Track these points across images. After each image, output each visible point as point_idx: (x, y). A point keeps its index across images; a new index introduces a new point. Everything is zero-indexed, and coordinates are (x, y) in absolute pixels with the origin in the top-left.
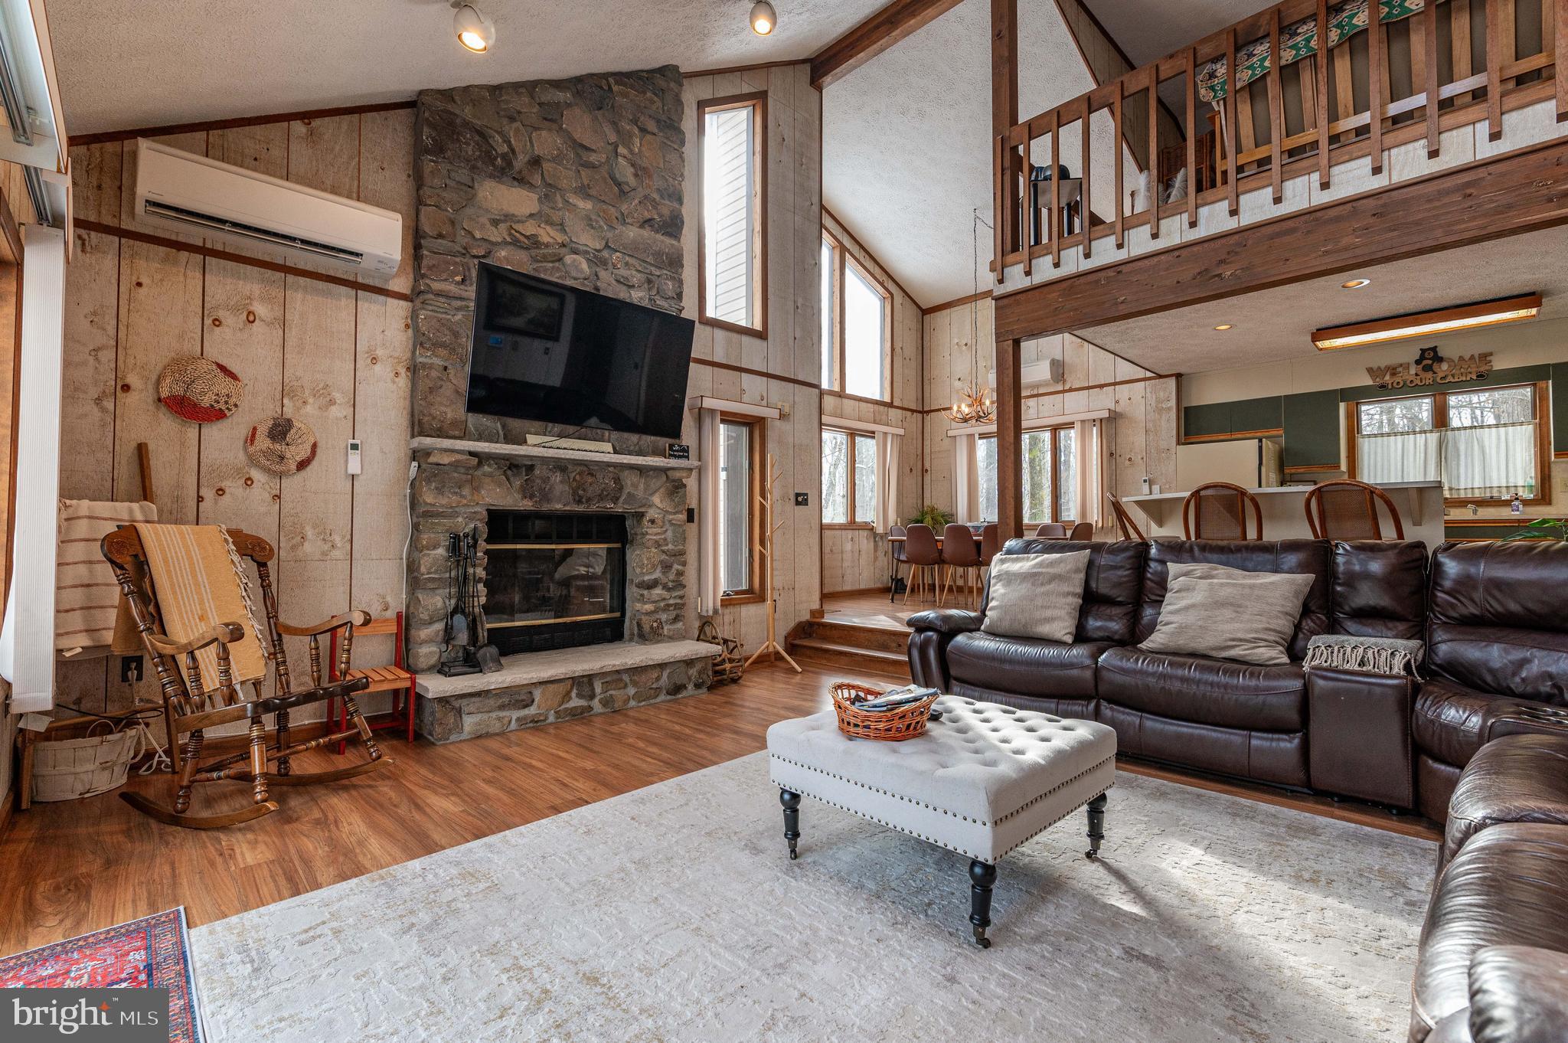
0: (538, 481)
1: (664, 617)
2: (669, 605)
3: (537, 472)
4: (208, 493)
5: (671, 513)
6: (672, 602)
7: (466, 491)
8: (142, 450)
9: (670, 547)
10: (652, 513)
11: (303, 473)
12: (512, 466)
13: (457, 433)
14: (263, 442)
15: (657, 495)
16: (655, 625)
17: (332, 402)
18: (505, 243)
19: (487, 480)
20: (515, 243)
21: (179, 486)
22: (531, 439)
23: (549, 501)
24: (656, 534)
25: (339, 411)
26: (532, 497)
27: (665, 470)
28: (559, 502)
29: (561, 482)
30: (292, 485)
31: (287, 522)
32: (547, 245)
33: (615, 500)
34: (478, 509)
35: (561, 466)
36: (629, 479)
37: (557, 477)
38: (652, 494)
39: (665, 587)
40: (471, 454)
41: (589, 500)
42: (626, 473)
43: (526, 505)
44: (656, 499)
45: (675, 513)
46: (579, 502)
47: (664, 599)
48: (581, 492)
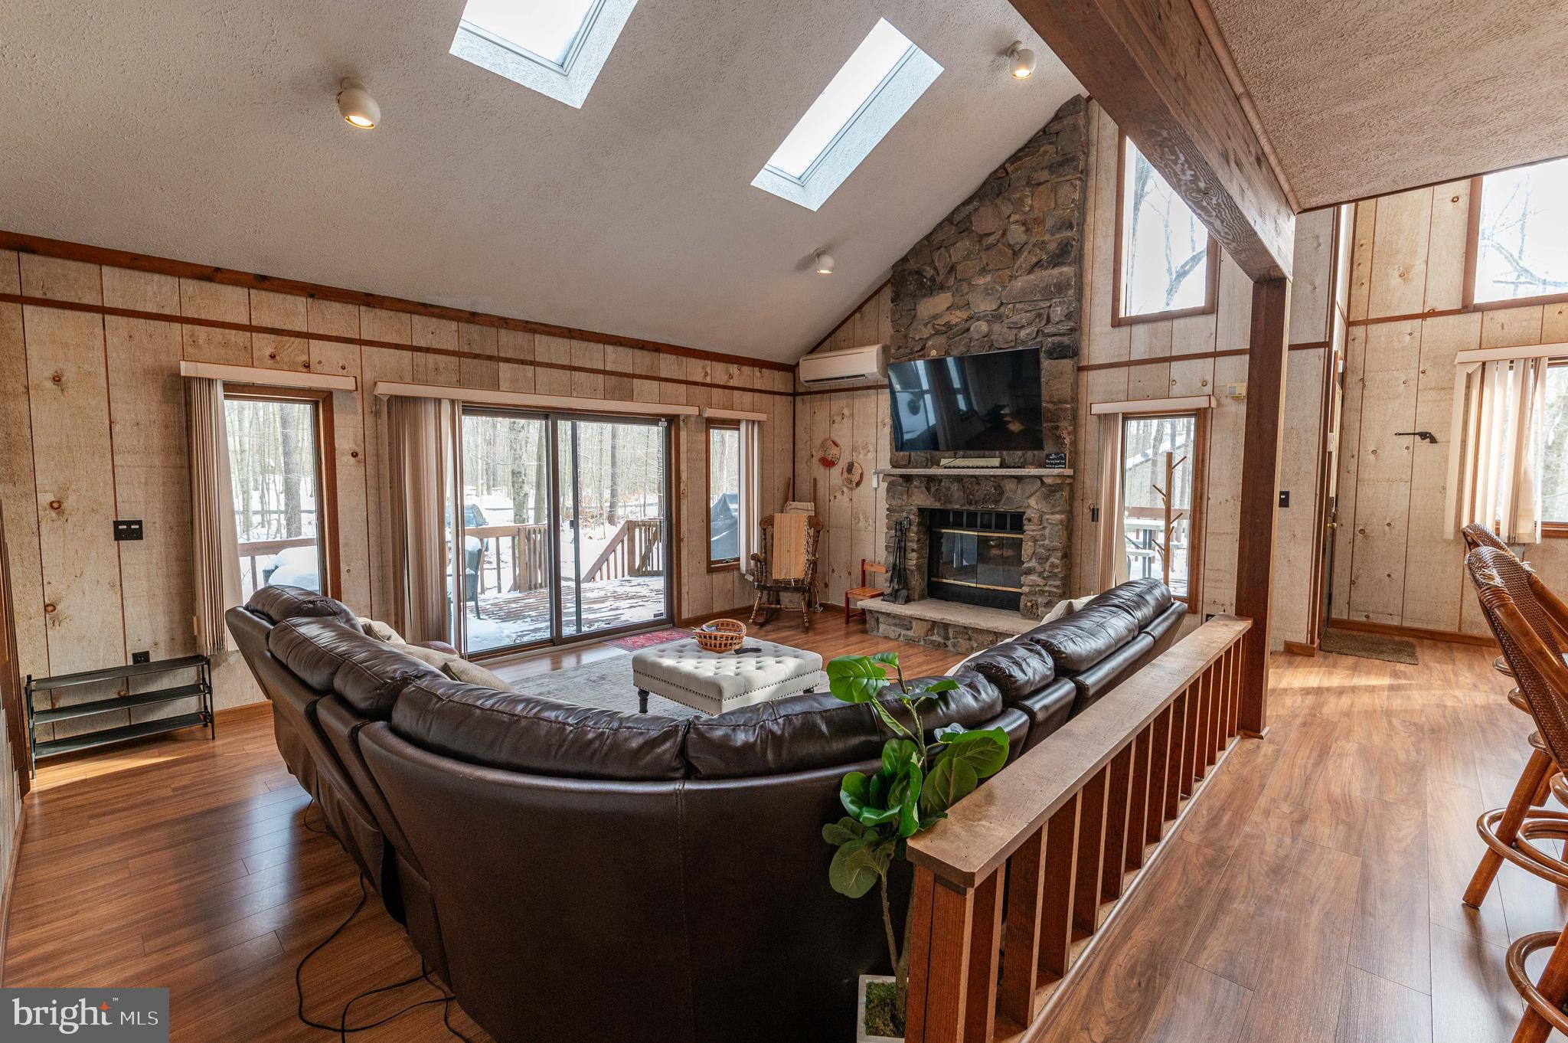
0: (944, 490)
1: (1040, 600)
2: (1043, 592)
3: (943, 484)
4: (832, 498)
5: (1048, 514)
6: (1047, 588)
7: (905, 497)
8: (815, 480)
9: (1047, 542)
10: (1029, 513)
11: (859, 488)
12: (930, 480)
13: (904, 463)
14: (846, 475)
15: (1033, 498)
16: (1029, 604)
17: (869, 451)
18: (931, 336)
19: (916, 490)
20: (937, 333)
21: (825, 495)
22: (943, 462)
23: (950, 503)
24: (1033, 530)
25: (871, 456)
26: (939, 500)
27: (1040, 478)
28: (956, 504)
29: (958, 490)
30: (856, 492)
31: (854, 511)
32: (956, 325)
33: (997, 502)
34: (913, 508)
35: (959, 479)
36: (1009, 486)
37: (955, 487)
38: (1029, 497)
39: (1040, 575)
40: (901, 476)
41: (977, 502)
42: (1006, 481)
43: (937, 505)
44: (1032, 502)
45: (1053, 513)
46: (970, 504)
47: (1038, 585)
48: (971, 497)
